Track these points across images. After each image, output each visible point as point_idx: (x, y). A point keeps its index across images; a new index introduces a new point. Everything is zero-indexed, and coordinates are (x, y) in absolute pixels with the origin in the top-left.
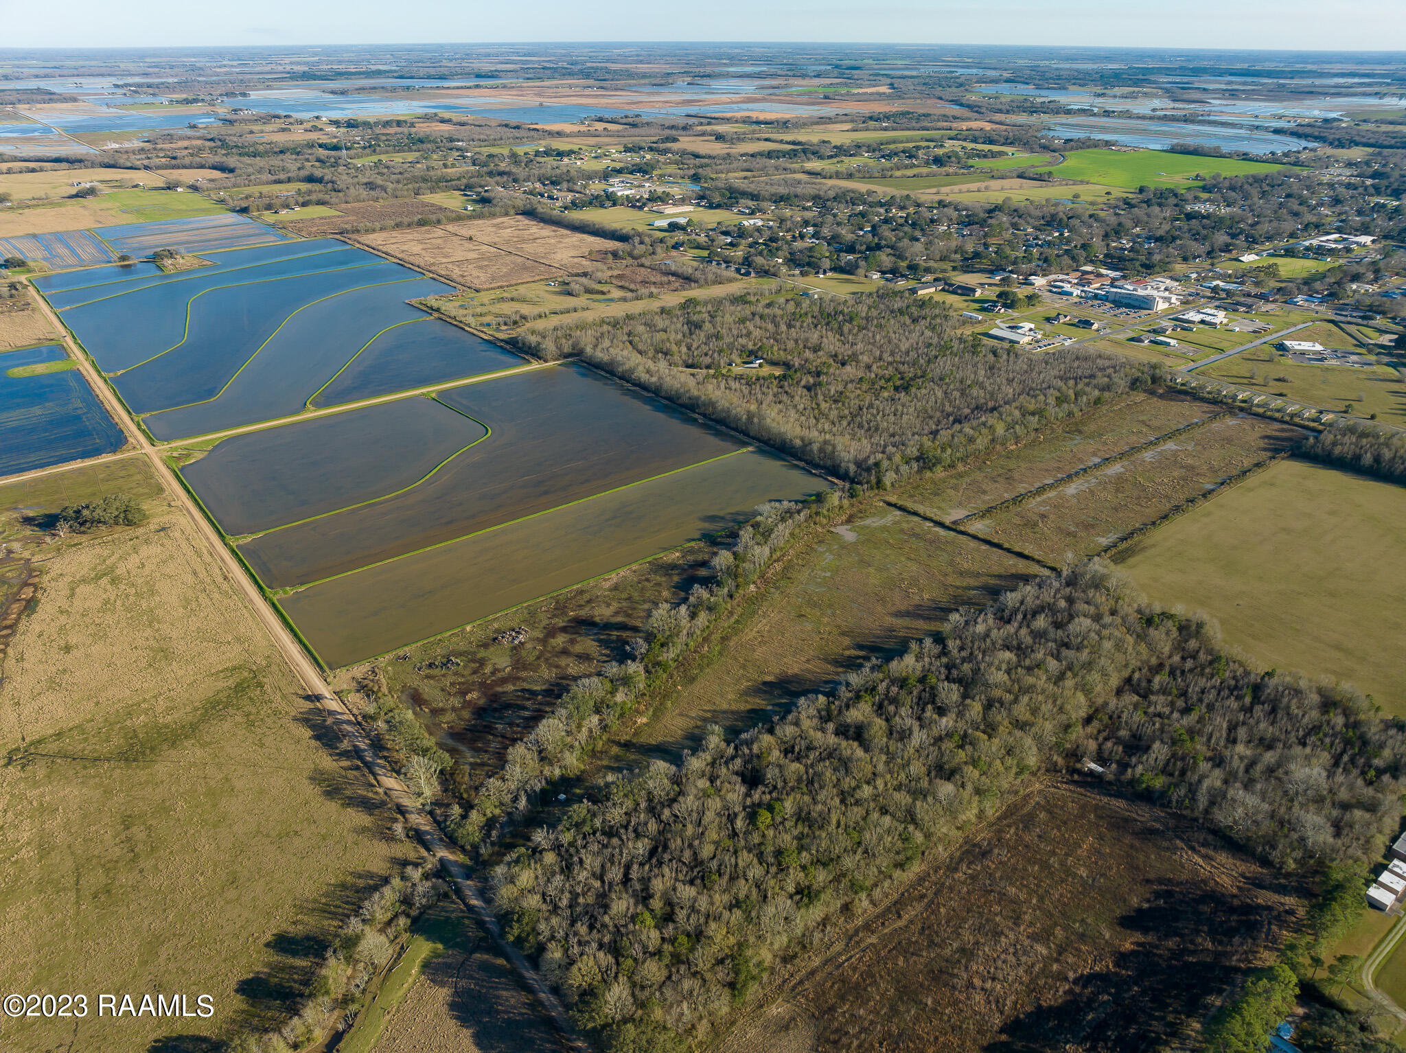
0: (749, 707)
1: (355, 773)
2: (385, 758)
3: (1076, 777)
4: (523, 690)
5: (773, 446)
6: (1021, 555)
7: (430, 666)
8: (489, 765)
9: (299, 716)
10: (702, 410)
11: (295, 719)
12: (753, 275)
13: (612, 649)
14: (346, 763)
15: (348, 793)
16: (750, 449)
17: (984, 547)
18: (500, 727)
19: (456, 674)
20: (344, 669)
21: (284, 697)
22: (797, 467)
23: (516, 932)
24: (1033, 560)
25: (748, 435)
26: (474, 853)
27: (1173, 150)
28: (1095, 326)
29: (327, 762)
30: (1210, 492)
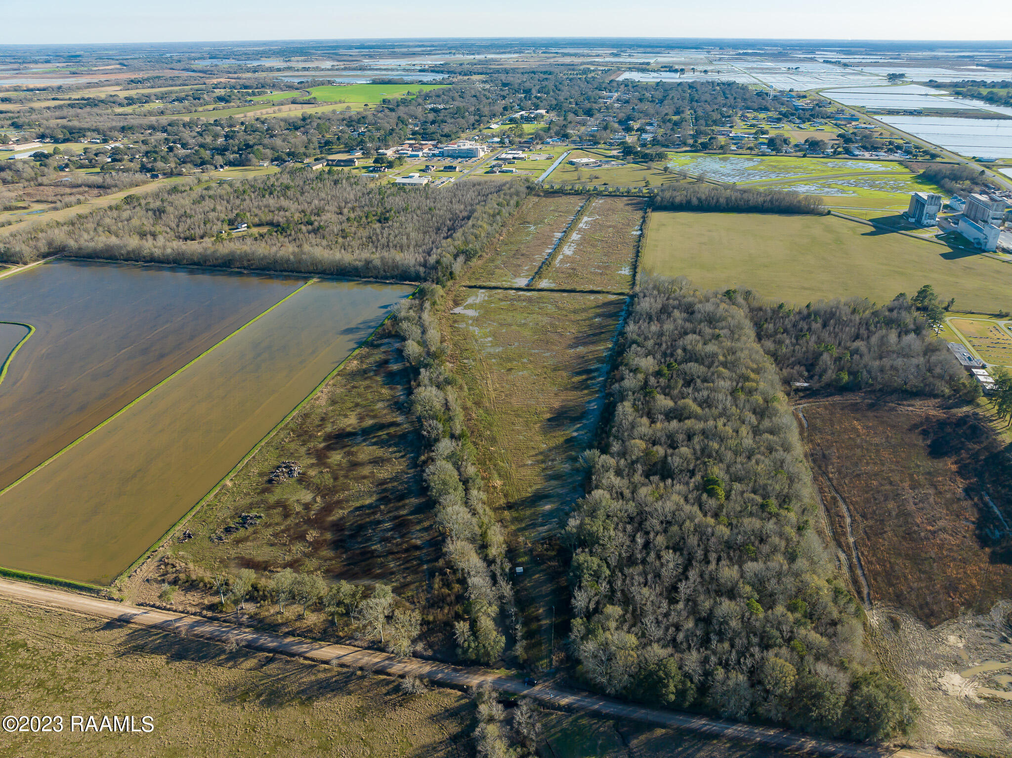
0: (562, 440)
1: (273, 666)
2: (292, 633)
3: (801, 394)
4: (358, 509)
5: (332, 274)
6: (592, 292)
7: (228, 530)
8: (411, 583)
9: (122, 649)
10: (238, 264)
11: (120, 655)
12: (160, 176)
13: (396, 445)
14: (251, 663)
15: (294, 688)
16: (315, 280)
17: (565, 294)
18: (377, 547)
19: (267, 526)
20: (125, 578)
21: (72, 640)
22: (370, 282)
23: (672, 688)
24: (603, 292)
25: (301, 272)
26: (509, 661)
27: (374, 82)
28: (457, 169)
29: (226, 675)
30: (641, 236)
